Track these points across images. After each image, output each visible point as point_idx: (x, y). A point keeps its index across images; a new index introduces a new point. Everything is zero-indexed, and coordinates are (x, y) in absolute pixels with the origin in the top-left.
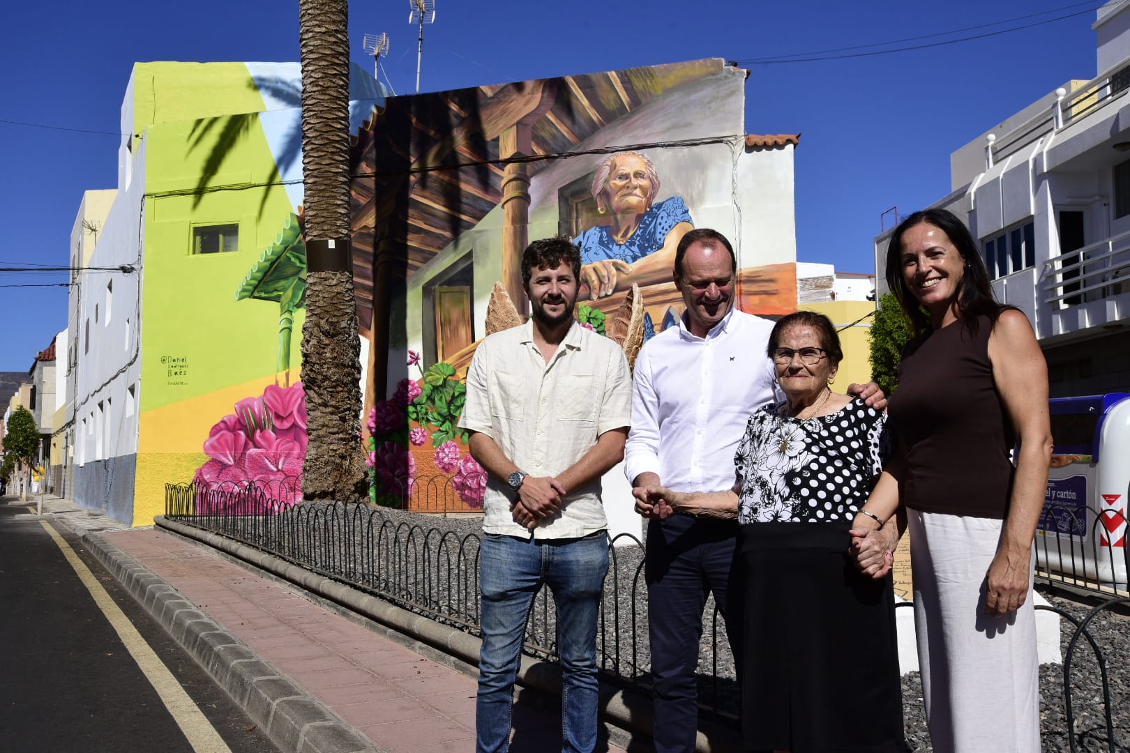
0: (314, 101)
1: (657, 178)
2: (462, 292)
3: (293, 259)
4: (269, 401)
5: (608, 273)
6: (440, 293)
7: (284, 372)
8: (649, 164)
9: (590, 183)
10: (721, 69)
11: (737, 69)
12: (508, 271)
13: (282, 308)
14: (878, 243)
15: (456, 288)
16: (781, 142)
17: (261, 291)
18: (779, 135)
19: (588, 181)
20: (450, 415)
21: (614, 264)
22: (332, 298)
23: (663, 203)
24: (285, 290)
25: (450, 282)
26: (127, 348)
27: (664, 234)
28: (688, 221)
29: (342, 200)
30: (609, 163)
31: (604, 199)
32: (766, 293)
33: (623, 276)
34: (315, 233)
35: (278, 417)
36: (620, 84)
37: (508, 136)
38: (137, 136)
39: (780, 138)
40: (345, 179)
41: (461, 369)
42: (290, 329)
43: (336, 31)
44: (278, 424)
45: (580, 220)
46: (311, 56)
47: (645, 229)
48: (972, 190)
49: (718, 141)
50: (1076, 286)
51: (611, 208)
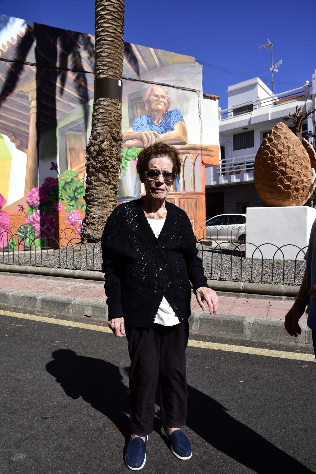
1: (170, 100)
2: (81, 135)
5: (152, 137)
6: (69, 134)
8: (167, 93)
10: (194, 62)
16: (214, 98)
19: (141, 93)
20: (75, 197)
21: (154, 134)
23: (172, 111)
27: (174, 124)
28: (183, 121)
31: (148, 103)
32: (210, 155)
33: (158, 139)
36: (155, 55)
41: (81, 174)
45: (138, 111)
47: (166, 120)
49: (193, 91)
51: (151, 108)
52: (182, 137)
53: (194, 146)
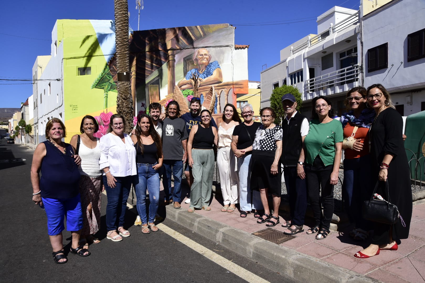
0: (119, 33)
1: (211, 56)
2: (156, 86)
3: (107, 77)
4: (102, 117)
5: (198, 82)
6: (150, 87)
7: (106, 109)
8: (208, 52)
9: (192, 57)
10: (228, 26)
11: (232, 27)
12: (169, 81)
13: (105, 91)
14: (261, 73)
15: (155, 85)
16: (244, 47)
17: (98, 86)
18: (244, 45)
19: (191, 56)
22: (125, 89)
23: (212, 63)
24: (105, 86)
25: (153, 84)
26: (57, 102)
27: (213, 71)
28: (219, 68)
29: (127, 61)
30: (197, 51)
31: (196, 61)
32: (240, 88)
33: (202, 82)
34: (120, 71)
35: (105, 121)
36: (200, 29)
37: (169, 43)
38: (60, 41)
39: (244, 46)
40: (128, 55)
42: (107, 97)
43: (125, 13)
44: (104, 124)
45: (189, 67)
46: (118, 20)
47: (208, 70)
48: (287, 61)
49: (227, 46)
50: (313, 87)
51: (198, 63)
52: (219, 78)
53: (228, 83)
